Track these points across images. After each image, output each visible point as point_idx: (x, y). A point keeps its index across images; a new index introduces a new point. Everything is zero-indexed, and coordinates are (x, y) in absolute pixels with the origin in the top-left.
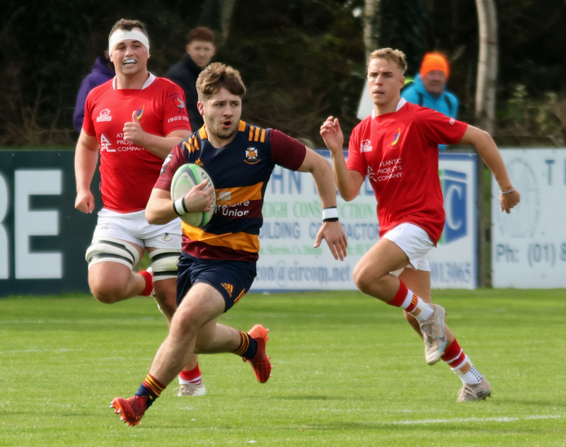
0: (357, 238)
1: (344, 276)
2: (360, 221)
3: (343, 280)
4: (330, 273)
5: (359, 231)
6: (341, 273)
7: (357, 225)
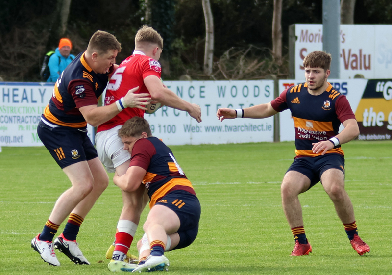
0: (27, 122)
1: (20, 140)
2: (29, 115)
3: (19, 142)
4: (12, 139)
5: (28, 119)
6: (18, 139)
7: (27, 117)
